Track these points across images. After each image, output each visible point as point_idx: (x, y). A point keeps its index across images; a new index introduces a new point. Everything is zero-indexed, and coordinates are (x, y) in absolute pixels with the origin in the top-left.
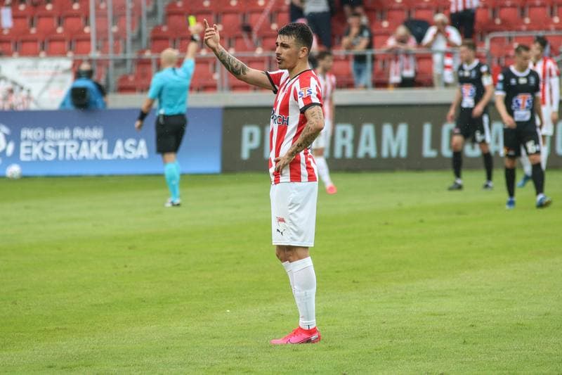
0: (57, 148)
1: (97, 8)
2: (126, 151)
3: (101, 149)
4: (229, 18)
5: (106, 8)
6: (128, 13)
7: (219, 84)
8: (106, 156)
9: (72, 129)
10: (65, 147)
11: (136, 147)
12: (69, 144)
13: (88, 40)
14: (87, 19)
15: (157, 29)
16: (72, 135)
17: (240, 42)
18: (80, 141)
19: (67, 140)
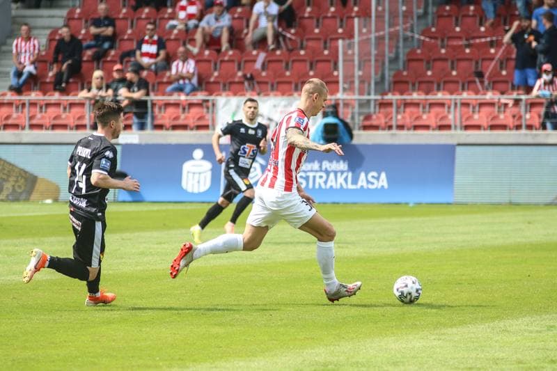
0: (307, 179)
1: (345, 54)
2: (368, 182)
3: (346, 179)
4: (463, 64)
5: (353, 54)
6: (373, 58)
7: (452, 124)
8: (351, 186)
9: (320, 162)
10: (314, 177)
11: (378, 179)
12: (318, 174)
13: (337, 82)
14: (336, 64)
15: (398, 73)
16: (321, 167)
17: (472, 86)
18: (327, 172)
19: (316, 171)
